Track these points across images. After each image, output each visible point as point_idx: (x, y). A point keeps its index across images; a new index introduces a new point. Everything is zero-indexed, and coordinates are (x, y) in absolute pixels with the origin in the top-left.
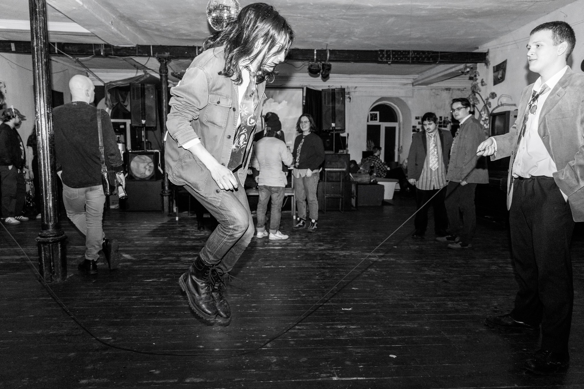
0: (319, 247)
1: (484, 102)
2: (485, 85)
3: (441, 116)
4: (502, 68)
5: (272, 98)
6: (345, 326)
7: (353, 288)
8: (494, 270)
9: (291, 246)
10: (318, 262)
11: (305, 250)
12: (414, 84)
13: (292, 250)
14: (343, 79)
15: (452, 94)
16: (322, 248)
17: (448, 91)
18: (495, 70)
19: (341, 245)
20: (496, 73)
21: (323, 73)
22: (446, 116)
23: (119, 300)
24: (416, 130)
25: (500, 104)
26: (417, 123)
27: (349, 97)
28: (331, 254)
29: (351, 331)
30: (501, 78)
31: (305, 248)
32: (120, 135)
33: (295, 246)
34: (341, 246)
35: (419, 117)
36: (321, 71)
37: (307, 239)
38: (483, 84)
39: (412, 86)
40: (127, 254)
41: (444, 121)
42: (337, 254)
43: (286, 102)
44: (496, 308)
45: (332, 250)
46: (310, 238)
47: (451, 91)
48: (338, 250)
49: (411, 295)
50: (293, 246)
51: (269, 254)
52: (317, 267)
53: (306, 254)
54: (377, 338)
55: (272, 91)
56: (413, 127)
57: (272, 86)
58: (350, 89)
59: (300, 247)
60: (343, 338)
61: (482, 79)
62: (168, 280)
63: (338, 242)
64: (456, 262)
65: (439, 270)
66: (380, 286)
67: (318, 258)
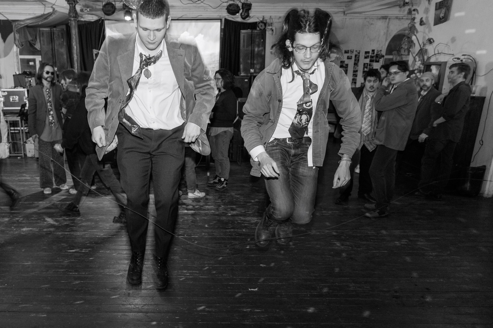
0: (232, 212)
1: (420, 46)
2: (424, 24)
3: (373, 49)
4: (445, 6)
5: (187, 31)
6: (250, 309)
7: (261, 265)
8: (404, 244)
9: (204, 210)
10: (230, 232)
11: (217, 215)
12: (346, 13)
13: (206, 215)
14: (266, 8)
15: (389, 23)
16: (235, 212)
17: (384, 20)
18: (437, 8)
19: (253, 209)
20: (439, 11)
21: (243, 14)
22: (380, 49)
23: (48, 273)
24: (344, 65)
25: (436, 52)
26: (346, 58)
27: (271, 29)
28: (242, 220)
29: (255, 315)
30: (443, 17)
31: (217, 213)
32: (31, 77)
33: (208, 210)
34: (253, 211)
35: (348, 51)
36: (241, 11)
37: (220, 201)
38: (422, 23)
39: (343, 15)
40: (50, 217)
41: (376, 55)
42: (249, 221)
43: (203, 36)
44: (396, 292)
45: (245, 215)
46: (223, 200)
47: (388, 20)
48: (250, 215)
49: (317, 275)
50: (206, 210)
51: (182, 220)
52: (228, 238)
53: (219, 221)
54: (278, 323)
55: (187, 23)
56: (341, 62)
57: (188, 17)
58: (273, 19)
59: (213, 212)
60: (247, 323)
61: (422, 18)
62: (90, 251)
63: (250, 205)
64: (367, 233)
65: (348, 243)
66: (287, 262)
67: (230, 226)
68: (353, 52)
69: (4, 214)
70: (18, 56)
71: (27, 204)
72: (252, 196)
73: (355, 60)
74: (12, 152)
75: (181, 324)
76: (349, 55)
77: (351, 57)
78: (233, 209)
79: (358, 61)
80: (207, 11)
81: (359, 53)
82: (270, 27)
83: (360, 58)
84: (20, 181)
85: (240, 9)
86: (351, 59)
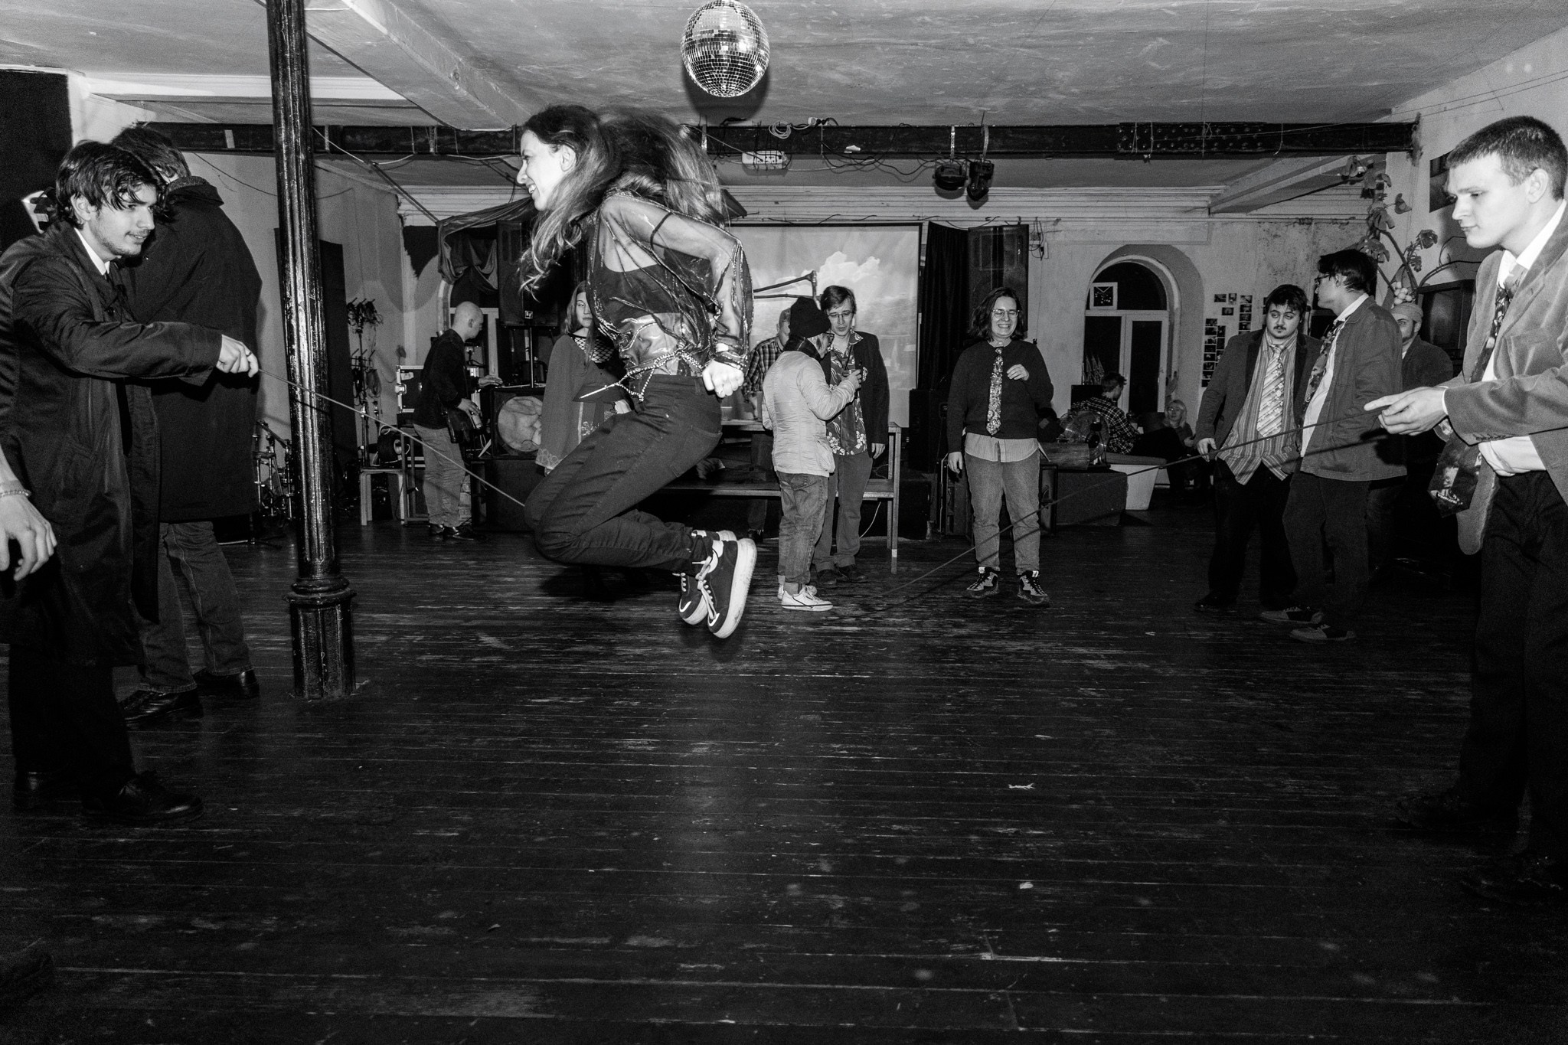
0: (955, 630)
1: (1401, 255)
2: (1408, 209)
5: (841, 250)
6: (1014, 829)
7: (1039, 736)
8: (1414, 700)
9: (884, 625)
10: (952, 668)
11: (918, 635)
12: (1213, 209)
13: (890, 635)
14: (1024, 198)
15: (1315, 235)
16: (963, 631)
17: (1306, 226)
18: (1435, 169)
19: (1010, 626)
20: (1439, 179)
21: (973, 187)
23: (474, 744)
24: (1216, 330)
25: (1444, 261)
26: (1220, 311)
27: (1039, 246)
28: (984, 646)
29: (1030, 842)
31: (918, 631)
33: (895, 625)
34: (1011, 629)
35: (1224, 296)
36: (968, 182)
37: (925, 610)
38: (1402, 207)
39: (1206, 215)
40: (491, 635)
42: (999, 648)
43: (878, 261)
45: (989, 636)
46: (933, 607)
47: (1313, 227)
48: (1002, 637)
49: (1189, 758)
50: (889, 626)
51: (829, 644)
52: (948, 680)
53: (923, 647)
54: (1096, 862)
55: (840, 233)
56: (1208, 321)
57: (843, 220)
58: (1043, 224)
59: (908, 629)
60: (1010, 859)
61: (1400, 195)
62: (587, 701)
63: (1003, 618)
64: (1312, 676)
65: (1264, 695)
66: (1108, 731)
67: (953, 656)
68: (1234, 299)
69: (376, 629)
70: (448, 310)
71: (439, 610)
72: (1007, 601)
73: (1241, 319)
74: (415, 515)
75: (825, 857)
76: (1227, 305)
77: (1232, 309)
78: (957, 625)
79: (1249, 318)
80: (888, 206)
81: (1250, 302)
82: (1037, 242)
83: (1253, 313)
84: (426, 567)
85: (966, 178)
86: (1232, 314)
